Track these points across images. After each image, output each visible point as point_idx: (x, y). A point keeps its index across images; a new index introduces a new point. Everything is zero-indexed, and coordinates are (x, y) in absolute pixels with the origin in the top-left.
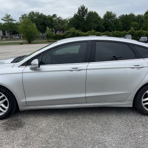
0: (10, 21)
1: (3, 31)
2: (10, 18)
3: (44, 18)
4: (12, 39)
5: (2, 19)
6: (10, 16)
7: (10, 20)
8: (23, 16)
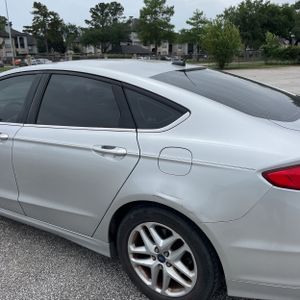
0: (201, 26)
1: (189, 45)
2: (202, 17)
3: (271, 11)
4: (201, 60)
5: (188, 22)
6: (202, 14)
7: (201, 22)
8: (226, 12)
